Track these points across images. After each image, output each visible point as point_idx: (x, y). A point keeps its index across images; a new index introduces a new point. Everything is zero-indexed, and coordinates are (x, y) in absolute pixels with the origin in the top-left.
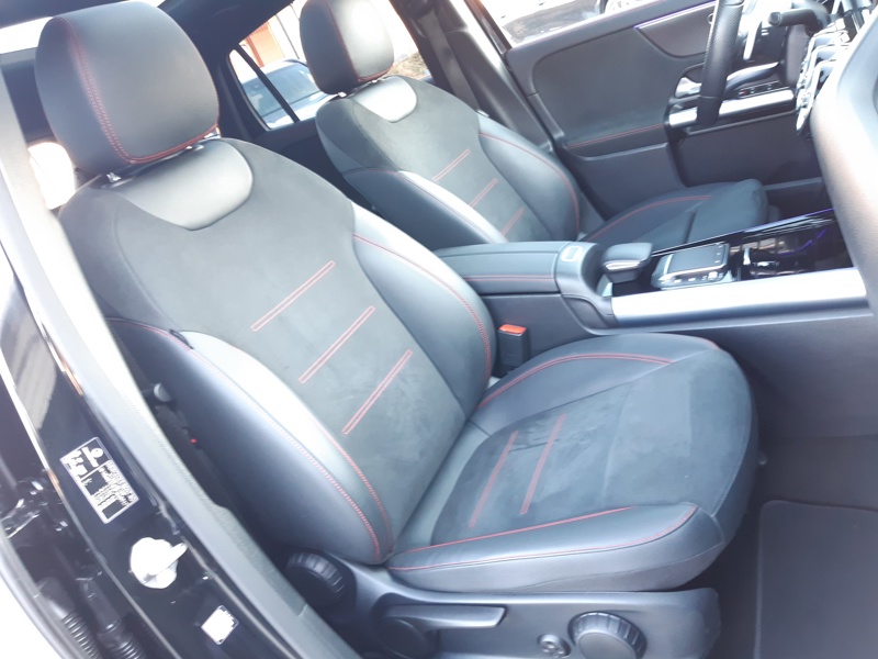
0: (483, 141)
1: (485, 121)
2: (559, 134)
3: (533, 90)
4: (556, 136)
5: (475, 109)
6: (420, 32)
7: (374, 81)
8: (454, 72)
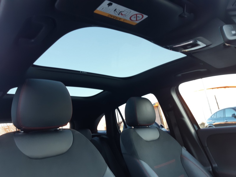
0: (182, 158)
1: (184, 151)
2: (215, 165)
3: (206, 145)
4: (214, 165)
5: (182, 146)
6: (167, 116)
7: (147, 126)
8: (177, 131)
